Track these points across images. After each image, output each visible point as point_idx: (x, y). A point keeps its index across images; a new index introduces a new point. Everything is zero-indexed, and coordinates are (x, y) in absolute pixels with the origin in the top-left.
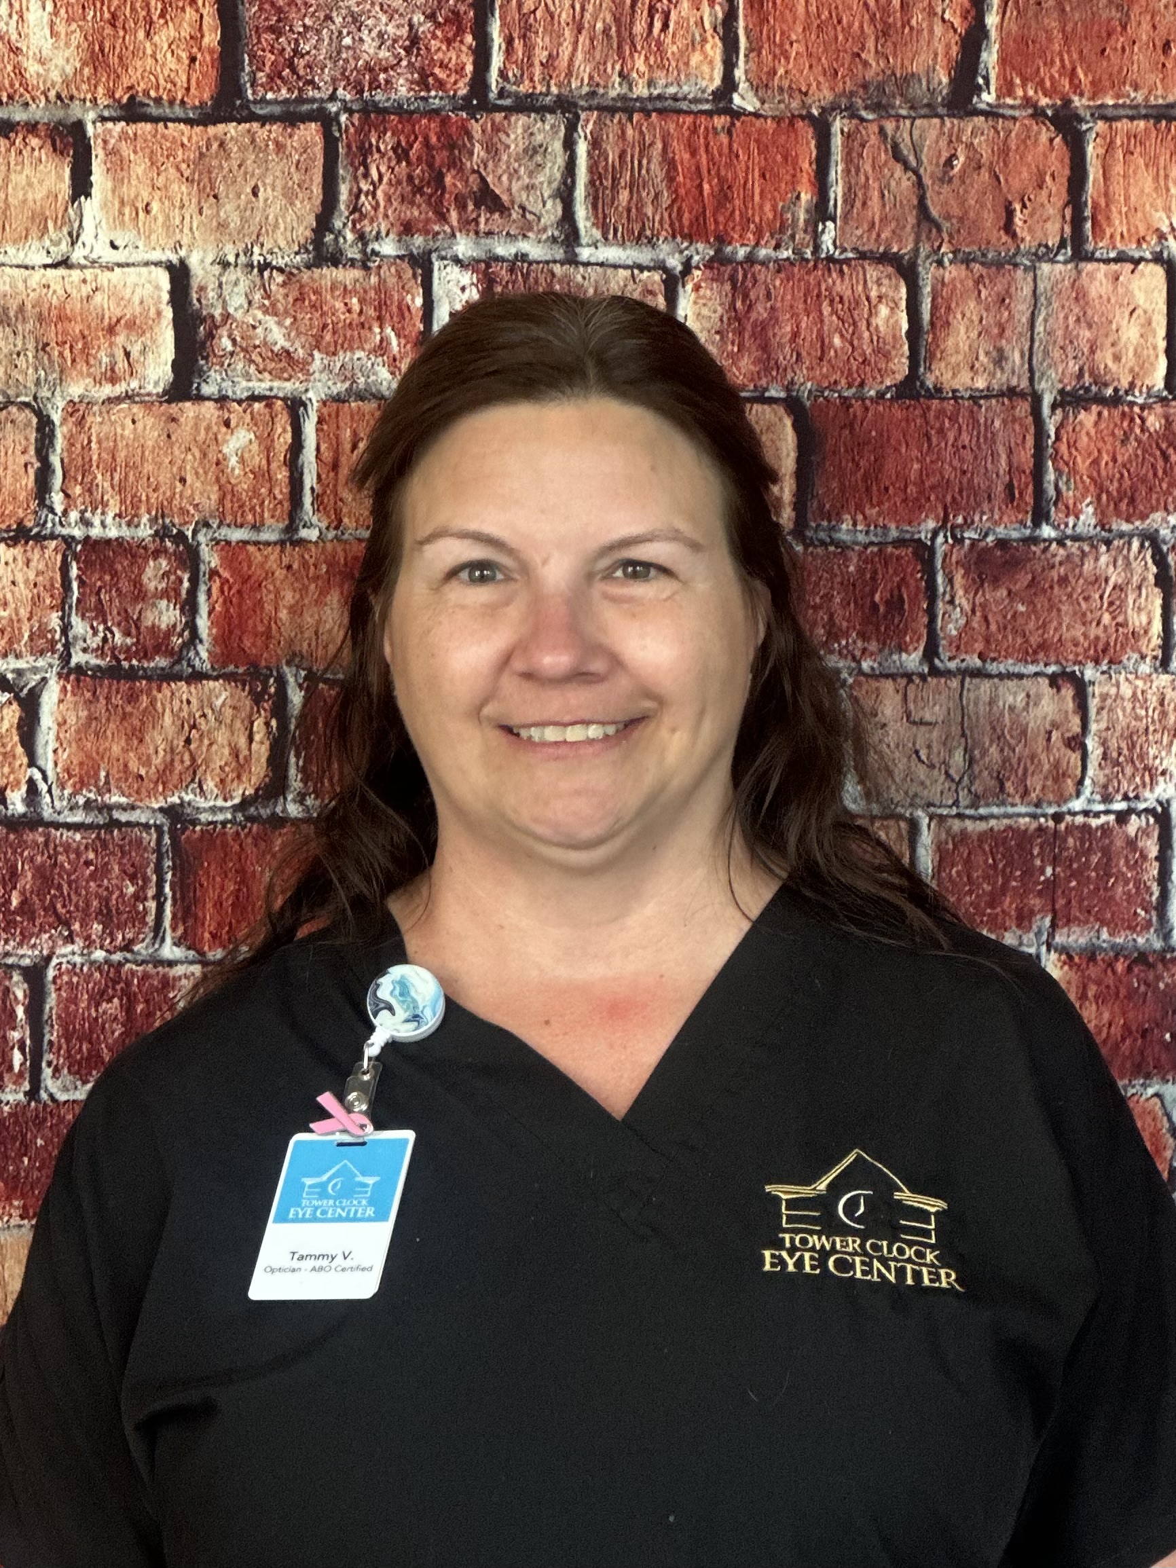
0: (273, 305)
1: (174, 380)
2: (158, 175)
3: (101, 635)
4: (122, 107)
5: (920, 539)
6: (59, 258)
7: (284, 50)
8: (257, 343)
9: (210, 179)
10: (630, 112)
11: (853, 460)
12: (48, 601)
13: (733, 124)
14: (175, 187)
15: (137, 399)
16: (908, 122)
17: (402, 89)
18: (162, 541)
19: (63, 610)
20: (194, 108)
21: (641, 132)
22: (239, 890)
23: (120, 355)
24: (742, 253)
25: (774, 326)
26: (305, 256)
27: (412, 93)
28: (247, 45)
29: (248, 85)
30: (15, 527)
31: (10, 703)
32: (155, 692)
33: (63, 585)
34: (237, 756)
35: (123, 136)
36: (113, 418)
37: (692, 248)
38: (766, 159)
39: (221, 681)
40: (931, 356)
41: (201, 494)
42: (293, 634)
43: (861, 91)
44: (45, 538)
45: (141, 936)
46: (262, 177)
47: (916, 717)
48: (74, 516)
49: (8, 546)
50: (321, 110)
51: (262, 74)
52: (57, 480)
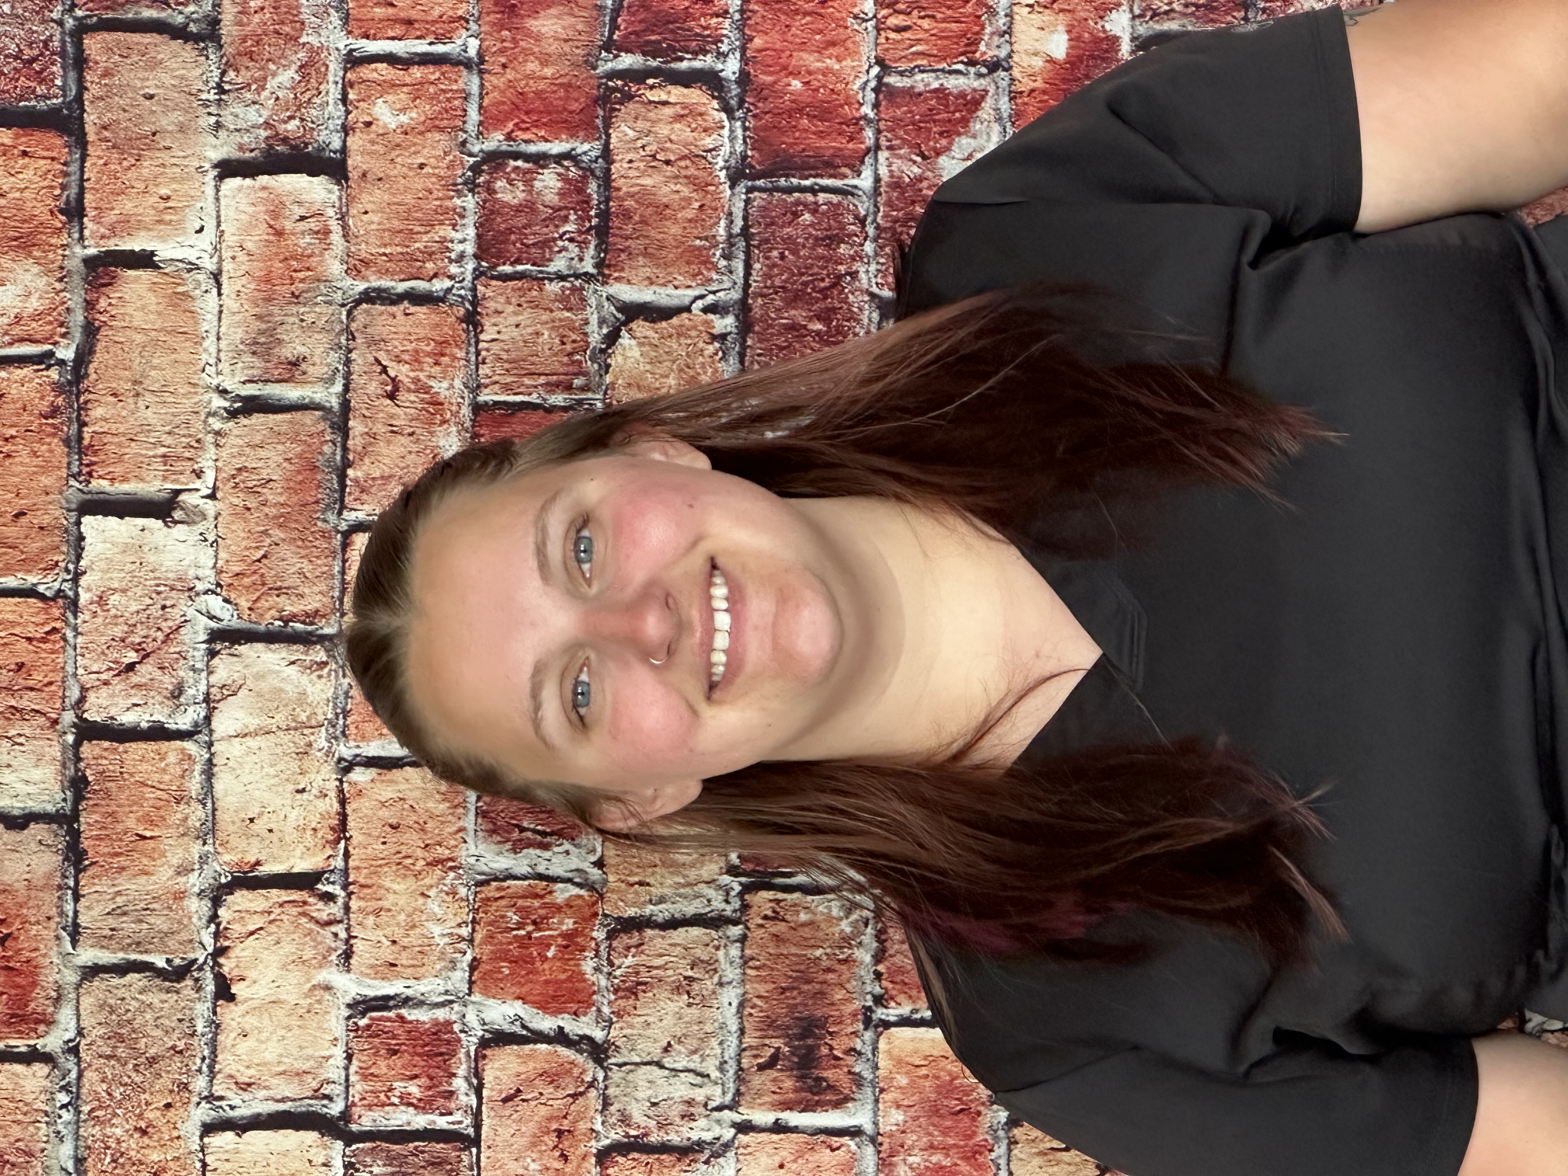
0: (256, 81)
1: (326, 174)
2: (133, 187)
3: (567, 243)
4: (70, 221)
6: (212, 281)
7: (15, 69)
8: (292, 96)
9: (137, 139)
12: (535, 293)
14: (145, 172)
15: (344, 210)
18: (479, 185)
19: (543, 279)
20: (70, 153)
22: (808, 115)
23: (303, 226)
26: (210, 50)
29: (48, 102)
30: (464, 325)
31: (631, 329)
32: (621, 193)
33: (520, 279)
34: (682, 116)
35: (97, 220)
36: (362, 232)
39: (611, 131)
41: (434, 148)
42: (568, 63)
44: (475, 296)
45: (851, 207)
46: (135, 90)
48: (454, 269)
49: (482, 331)
50: (72, 34)
51: (38, 89)
52: (421, 285)
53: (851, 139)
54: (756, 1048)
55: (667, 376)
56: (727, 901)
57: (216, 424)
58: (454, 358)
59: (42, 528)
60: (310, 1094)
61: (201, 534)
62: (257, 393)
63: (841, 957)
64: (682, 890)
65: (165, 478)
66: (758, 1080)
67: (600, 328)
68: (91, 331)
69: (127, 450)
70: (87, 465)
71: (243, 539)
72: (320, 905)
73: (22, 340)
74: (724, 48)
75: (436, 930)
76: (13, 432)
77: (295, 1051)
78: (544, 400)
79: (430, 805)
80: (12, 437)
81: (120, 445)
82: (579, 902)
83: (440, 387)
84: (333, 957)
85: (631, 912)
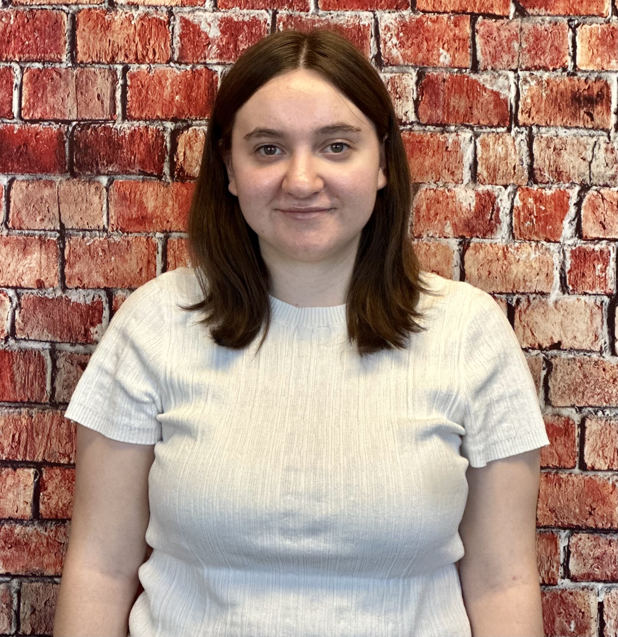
53: (201, 74)
54: (584, 121)
56: (522, 133)
60: (600, 310)
63: (546, 85)
64: (517, 152)
66: (598, 121)
72: (521, 305)
74: (161, 128)
75: (533, 256)
77: (582, 316)
79: (481, 257)
82: (522, 195)
84: (543, 300)
85: (526, 173)
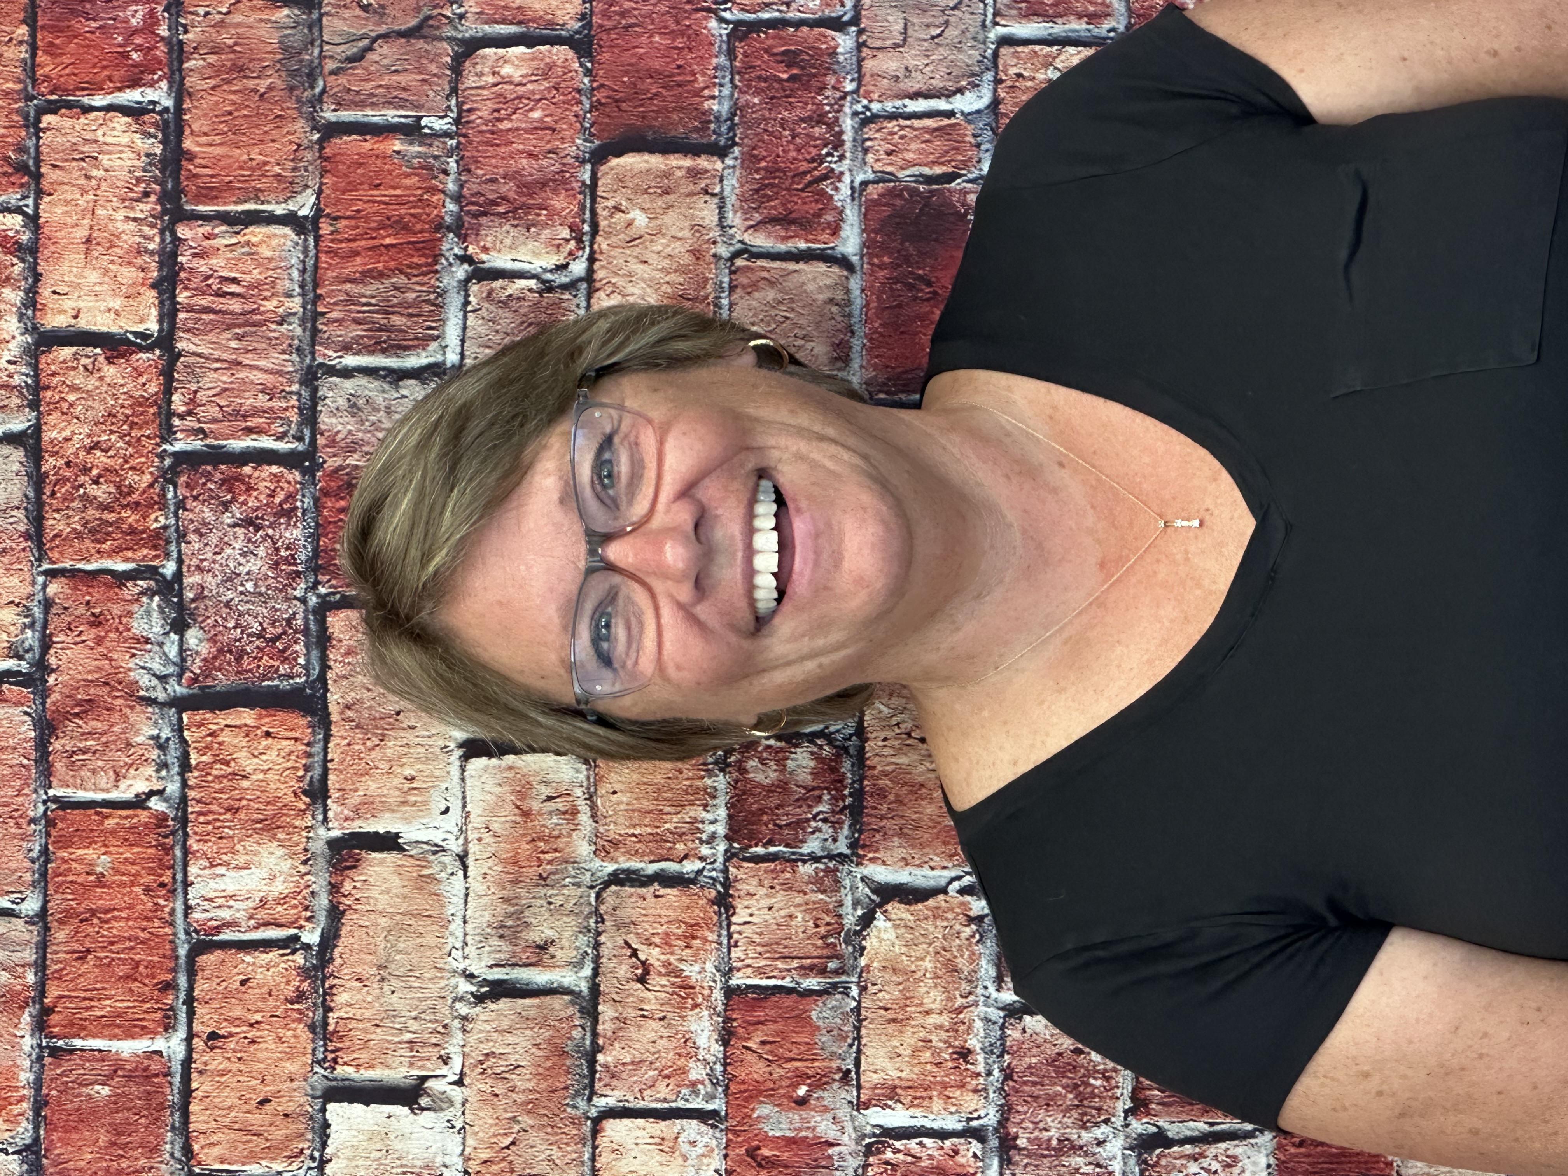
2: (377, 768)
3: (820, 824)
4: (314, 803)
5: (728, 35)
6: (458, 863)
7: (258, 647)
10: (316, 315)
11: (651, 99)
12: (788, 875)
13: (328, 215)
14: (389, 752)
15: (592, 789)
16: (326, 48)
17: (295, 534)
18: (729, 765)
19: (796, 861)
20: (314, 733)
21: (335, 304)
23: (550, 806)
24: (451, 207)
25: (522, 176)
27: (299, 524)
28: (253, 683)
29: (291, 681)
30: (716, 908)
31: (886, 911)
32: (876, 772)
33: (773, 861)
35: (341, 801)
36: (610, 813)
37: (447, 254)
38: (362, 184)
40: (551, 24)
43: (296, 93)
44: (727, 878)
47: (899, 39)
48: (705, 850)
49: (734, 914)
50: (315, 612)
51: (281, 669)
52: (671, 867)
55: (922, 959)
57: (463, 1009)
58: (705, 940)
59: (286, 1115)
61: (448, 1121)
62: (506, 977)
65: (411, 1065)
67: (855, 909)
68: (336, 914)
69: (373, 1037)
70: (332, 1052)
71: (491, 1125)
73: (267, 924)
76: (258, 1017)
78: (798, 983)
80: (257, 1022)
81: (365, 1031)
83: (691, 971)
